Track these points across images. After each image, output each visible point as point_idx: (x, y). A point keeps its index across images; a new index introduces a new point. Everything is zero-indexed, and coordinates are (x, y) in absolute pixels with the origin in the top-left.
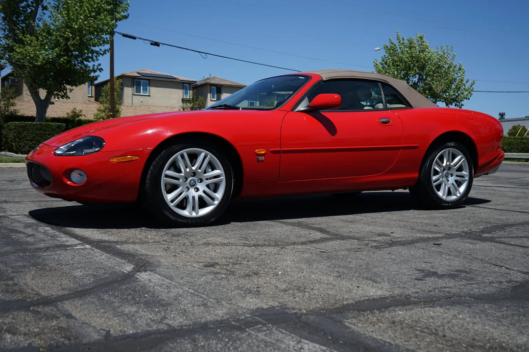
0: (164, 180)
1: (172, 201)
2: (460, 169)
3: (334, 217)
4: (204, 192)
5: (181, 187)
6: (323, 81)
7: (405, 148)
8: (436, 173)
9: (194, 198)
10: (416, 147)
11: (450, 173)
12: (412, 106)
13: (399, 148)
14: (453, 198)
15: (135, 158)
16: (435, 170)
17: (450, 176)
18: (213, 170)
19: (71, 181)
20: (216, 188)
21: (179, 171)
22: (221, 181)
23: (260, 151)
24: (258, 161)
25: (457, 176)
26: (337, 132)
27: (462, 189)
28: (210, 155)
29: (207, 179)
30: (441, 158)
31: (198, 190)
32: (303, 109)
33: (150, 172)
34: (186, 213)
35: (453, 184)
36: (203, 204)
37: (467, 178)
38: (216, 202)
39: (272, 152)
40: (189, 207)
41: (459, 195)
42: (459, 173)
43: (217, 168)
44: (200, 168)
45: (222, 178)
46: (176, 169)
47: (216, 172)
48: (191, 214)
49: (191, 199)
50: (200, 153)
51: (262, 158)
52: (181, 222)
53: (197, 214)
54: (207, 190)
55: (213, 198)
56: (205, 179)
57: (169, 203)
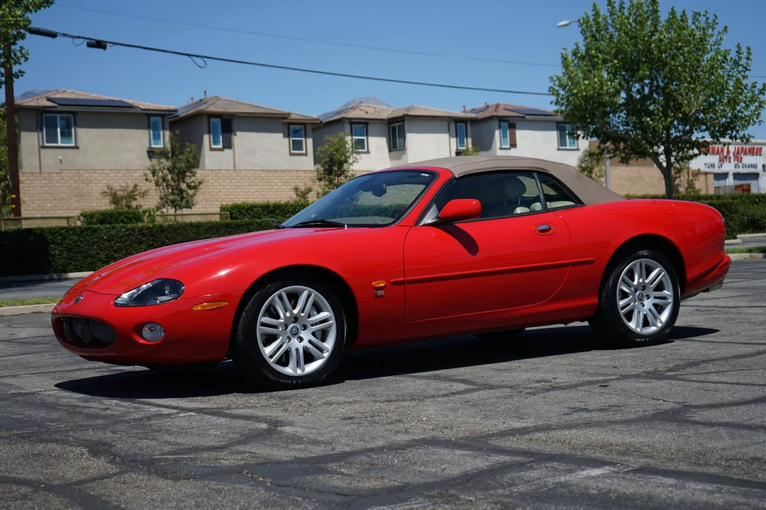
0: (260, 329)
1: (271, 357)
2: (660, 287)
3: (481, 366)
4: (310, 342)
5: (281, 338)
6: (455, 178)
7: (574, 264)
8: (625, 295)
9: (297, 350)
10: (592, 262)
11: (645, 294)
12: (582, 203)
13: (567, 265)
14: (652, 329)
15: (223, 304)
16: (622, 291)
17: (645, 299)
18: (319, 312)
19: (143, 338)
20: (323, 335)
21: (278, 317)
22: (330, 326)
23: (379, 283)
24: (377, 297)
25: (655, 298)
26: (478, 250)
27: (664, 316)
28: (314, 293)
29: (312, 325)
30: (631, 274)
31: (301, 339)
32: (430, 221)
33: (242, 320)
34: (289, 370)
35: (650, 310)
36: (309, 358)
37: (670, 300)
38: (326, 355)
39: (394, 283)
40: (293, 362)
41: (659, 325)
42: (658, 294)
43: (324, 309)
44: (303, 312)
45: (331, 322)
46: (273, 313)
47: (323, 315)
48: (296, 371)
49: (294, 352)
50: (302, 291)
51: (381, 293)
52: (284, 383)
53: (303, 371)
54: (315, 340)
55: (320, 349)
56: (310, 326)
57: (267, 358)
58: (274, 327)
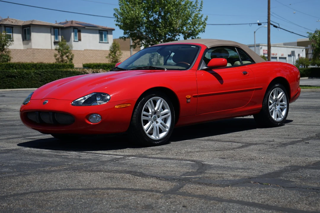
0: (142, 117)
1: (147, 131)
2: (282, 101)
4: (161, 123)
5: (150, 122)
6: (208, 49)
7: (256, 89)
8: (270, 104)
9: (156, 127)
10: (261, 89)
11: (277, 104)
13: (253, 90)
14: (280, 119)
15: (129, 105)
16: (270, 102)
18: (164, 110)
19: (89, 121)
20: (165, 120)
21: (148, 112)
22: (168, 117)
23: (188, 96)
24: (187, 103)
25: (281, 105)
26: (223, 82)
27: (284, 113)
28: (163, 100)
29: (162, 116)
30: (273, 95)
31: (157, 122)
32: (204, 68)
33: (135, 113)
34: (153, 137)
35: (279, 110)
36: (161, 131)
37: (286, 106)
38: (167, 130)
39: (194, 97)
40: (155, 133)
41: (282, 117)
42: (281, 103)
43: (166, 108)
44: (158, 109)
45: (169, 114)
46: (147, 110)
47: (166, 111)
48: (156, 137)
49: (155, 128)
50: (158, 100)
51: (189, 100)
52: (152, 143)
53: (159, 137)
54: (163, 122)
55: (165, 127)
56: (161, 116)
57: (145, 131)
58: (147, 116)
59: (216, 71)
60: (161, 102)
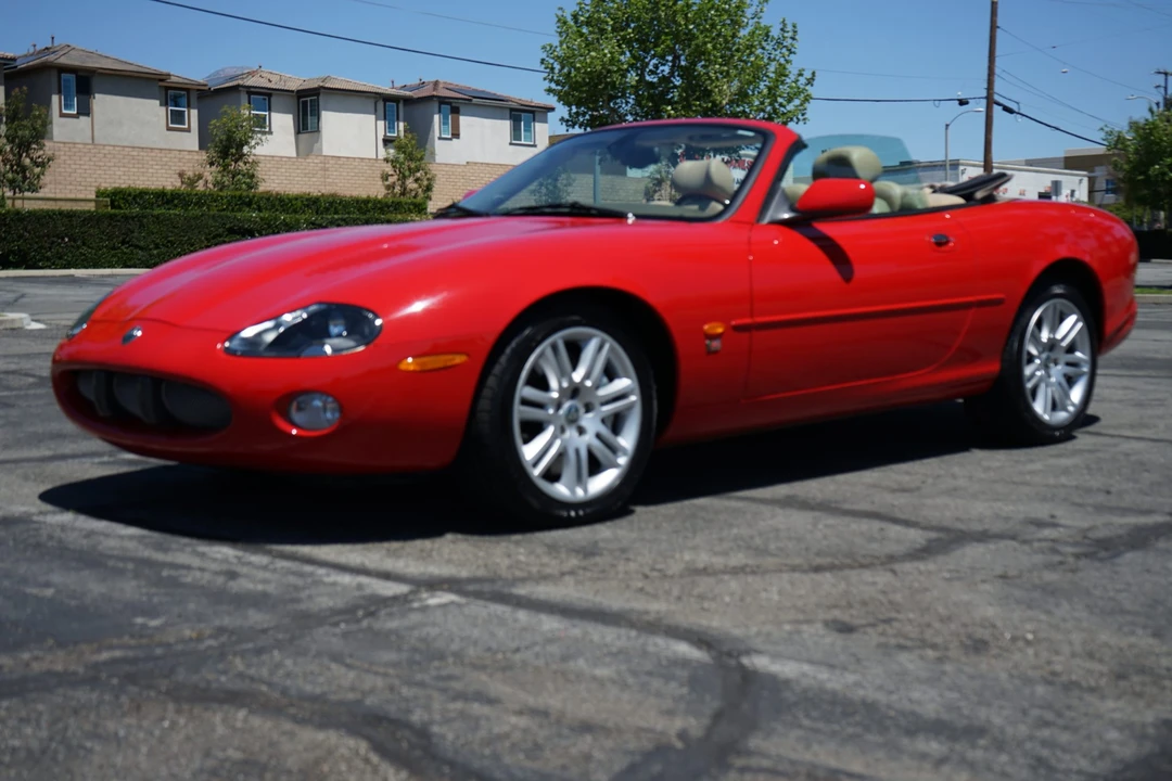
0: (520, 412)
1: (535, 465)
2: (1073, 347)
4: (598, 436)
5: (552, 427)
7: (981, 304)
8: (1031, 359)
9: (577, 452)
10: (999, 302)
11: (1053, 358)
13: (967, 306)
14: (1062, 416)
15: (459, 359)
16: (1029, 354)
17: (1052, 365)
18: (612, 379)
19: (290, 422)
20: (616, 423)
21: (546, 388)
22: (630, 407)
23: (713, 327)
24: (711, 353)
25: (1068, 364)
26: (853, 274)
27: (1076, 394)
28: (610, 343)
29: (603, 404)
30: (1039, 324)
31: (581, 431)
33: (487, 392)
34: (561, 490)
35: (1059, 383)
36: (595, 466)
37: (1086, 369)
38: (623, 460)
39: (737, 328)
40: (569, 473)
41: (1071, 409)
42: (1069, 358)
43: (622, 373)
44: (588, 378)
45: (633, 398)
46: (539, 381)
47: (622, 383)
48: (573, 491)
49: (572, 455)
50: (588, 338)
51: (716, 344)
52: (554, 516)
53: (585, 490)
54: (605, 432)
55: (614, 450)
56: (597, 404)
57: (529, 468)
58: (540, 406)
59: (828, 229)
60: (600, 348)
